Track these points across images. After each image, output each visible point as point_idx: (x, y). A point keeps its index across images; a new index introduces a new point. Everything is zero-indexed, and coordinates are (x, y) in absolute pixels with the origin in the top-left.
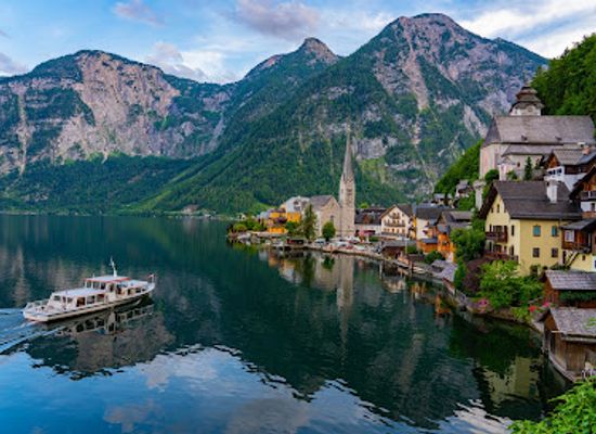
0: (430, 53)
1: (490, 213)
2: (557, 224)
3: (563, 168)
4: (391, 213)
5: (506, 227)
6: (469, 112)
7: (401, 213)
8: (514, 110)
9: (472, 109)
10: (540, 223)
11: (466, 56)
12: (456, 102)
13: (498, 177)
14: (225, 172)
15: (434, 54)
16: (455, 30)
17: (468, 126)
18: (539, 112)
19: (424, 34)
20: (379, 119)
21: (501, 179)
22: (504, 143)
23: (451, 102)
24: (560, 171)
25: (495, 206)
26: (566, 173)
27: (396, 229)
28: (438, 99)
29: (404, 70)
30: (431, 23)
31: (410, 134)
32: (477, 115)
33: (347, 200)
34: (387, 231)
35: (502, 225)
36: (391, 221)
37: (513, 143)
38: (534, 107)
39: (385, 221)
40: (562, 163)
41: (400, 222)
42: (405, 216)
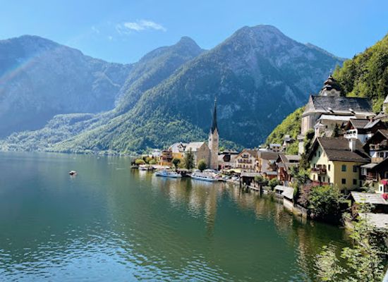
0: (264, 50)
3: (356, 130)
5: (324, 166)
6: (288, 90)
7: (249, 155)
9: (291, 88)
11: (287, 53)
12: (279, 83)
13: (313, 134)
14: (124, 124)
15: (266, 51)
16: (280, 36)
17: (287, 99)
19: (260, 37)
20: (229, 92)
21: (316, 136)
23: (277, 83)
24: (354, 132)
26: (359, 133)
27: (246, 165)
28: (268, 81)
29: (247, 61)
30: (265, 31)
31: (250, 104)
32: (293, 92)
33: (213, 145)
34: (240, 166)
35: (322, 164)
36: (243, 160)
37: (323, 113)
38: (335, 91)
39: (239, 160)
40: (356, 127)
41: (249, 161)
42: (252, 157)
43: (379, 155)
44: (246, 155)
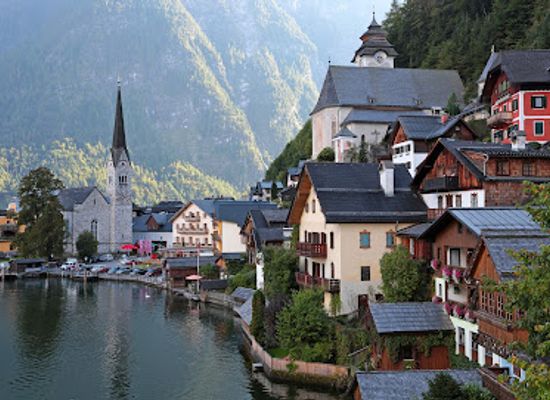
2: (391, 227)
4: (187, 213)
5: (324, 235)
8: (358, 59)
10: (368, 228)
13: (332, 157)
18: (390, 63)
22: (343, 106)
24: (409, 148)
25: (310, 201)
26: (415, 151)
27: (194, 237)
33: (117, 193)
34: (181, 241)
35: (320, 231)
36: (187, 226)
37: (357, 107)
38: (384, 56)
39: (178, 226)
40: (410, 136)
41: (201, 226)
42: (208, 217)
43: (444, 200)
44: (194, 212)
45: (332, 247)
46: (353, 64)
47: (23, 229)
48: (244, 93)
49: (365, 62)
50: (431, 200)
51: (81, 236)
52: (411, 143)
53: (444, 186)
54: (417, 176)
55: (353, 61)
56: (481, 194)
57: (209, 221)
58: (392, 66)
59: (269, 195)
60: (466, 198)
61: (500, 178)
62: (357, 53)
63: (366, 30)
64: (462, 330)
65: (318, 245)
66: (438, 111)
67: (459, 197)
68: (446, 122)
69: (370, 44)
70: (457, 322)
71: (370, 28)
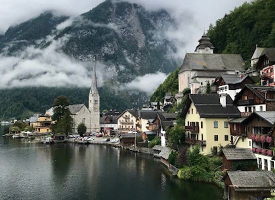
1: (188, 114)
2: (227, 120)
4: (124, 115)
5: (198, 123)
6: (170, 49)
7: (131, 115)
8: (198, 50)
10: (217, 120)
18: (212, 51)
20: (113, 52)
21: (192, 93)
22: (193, 70)
24: (226, 88)
25: (190, 110)
26: (229, 89)
28: (150, 41)
29: (128, 21)
33: (94, 107)
34: (121, 127)
35: (195, 121)
36: (124, 121)
37: (198, 70)
38: (209, 49)
39: (120, 121)
40: (227, 83)
41: (131, 121)
42: (134, 117)
43: (248, 109)
44: (127, 115)
45: (202, 127)
46: (195, 52)
47: (54, 122)
48: (138, 63)
49: (201, 51)
50: (242, 109)
51: (79, 126)
52: (227, 86)
53: (248, 103)
54: (235, 100)
55: (196, 51)
56: (264, 106)
57: (134, 119)
58: (212, 53)
59: (156, 108)
60: (258, 108)
61: (271, 100)
62: (197, 47)
63: (201, 38)
64: (260, 159)
65: (195, 127)
66: (238, 73)
67: (254, 107)
68: (242, 77)
69: (202, 44)
70: (257, 156)
71: (202, 37)
